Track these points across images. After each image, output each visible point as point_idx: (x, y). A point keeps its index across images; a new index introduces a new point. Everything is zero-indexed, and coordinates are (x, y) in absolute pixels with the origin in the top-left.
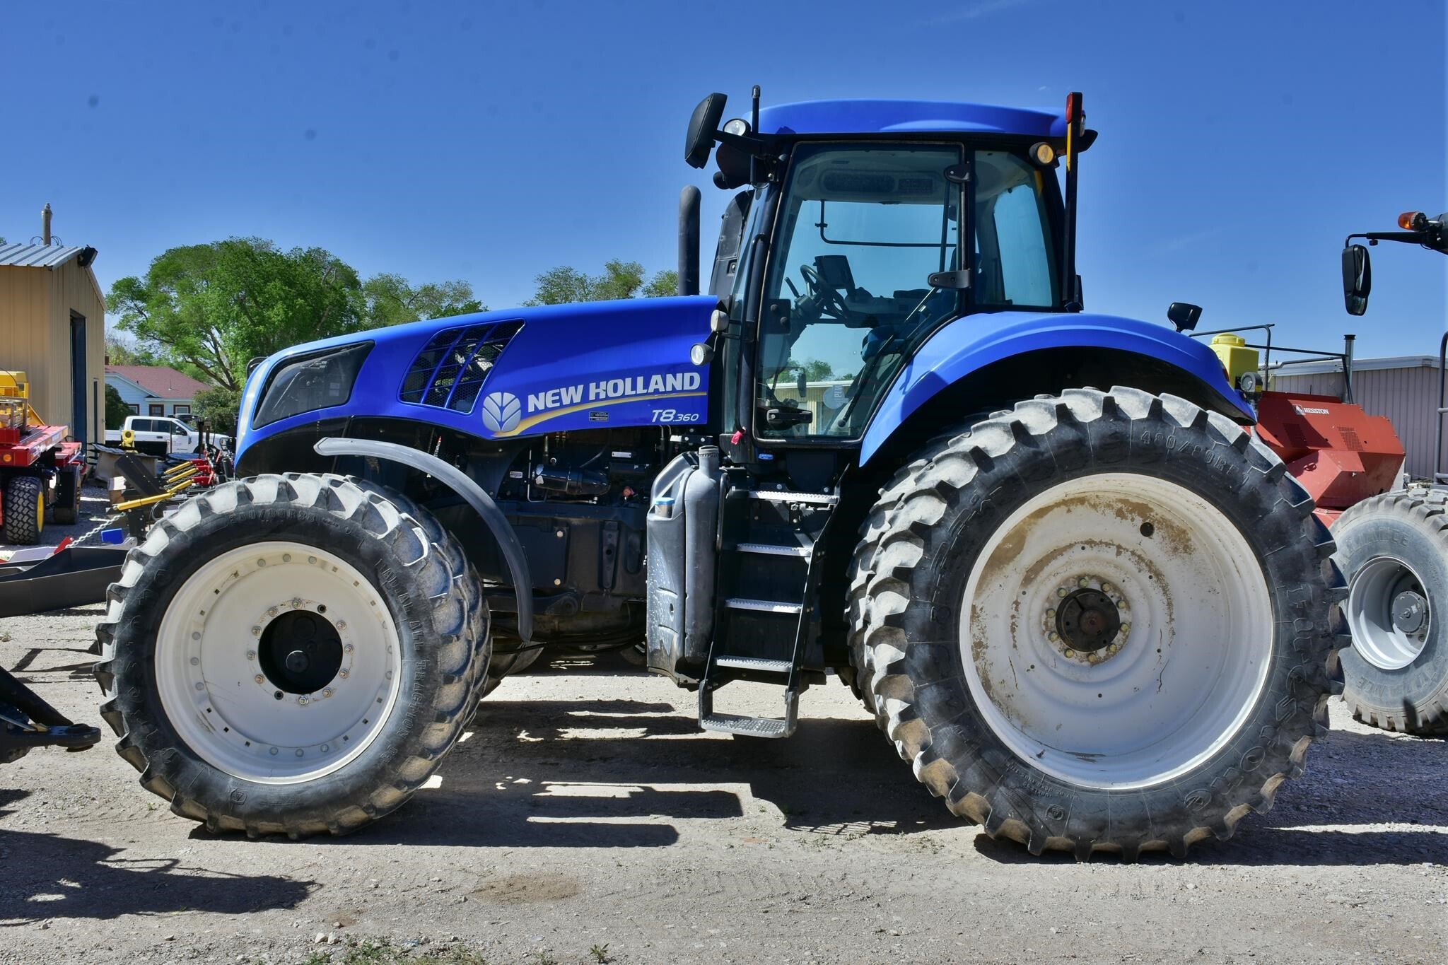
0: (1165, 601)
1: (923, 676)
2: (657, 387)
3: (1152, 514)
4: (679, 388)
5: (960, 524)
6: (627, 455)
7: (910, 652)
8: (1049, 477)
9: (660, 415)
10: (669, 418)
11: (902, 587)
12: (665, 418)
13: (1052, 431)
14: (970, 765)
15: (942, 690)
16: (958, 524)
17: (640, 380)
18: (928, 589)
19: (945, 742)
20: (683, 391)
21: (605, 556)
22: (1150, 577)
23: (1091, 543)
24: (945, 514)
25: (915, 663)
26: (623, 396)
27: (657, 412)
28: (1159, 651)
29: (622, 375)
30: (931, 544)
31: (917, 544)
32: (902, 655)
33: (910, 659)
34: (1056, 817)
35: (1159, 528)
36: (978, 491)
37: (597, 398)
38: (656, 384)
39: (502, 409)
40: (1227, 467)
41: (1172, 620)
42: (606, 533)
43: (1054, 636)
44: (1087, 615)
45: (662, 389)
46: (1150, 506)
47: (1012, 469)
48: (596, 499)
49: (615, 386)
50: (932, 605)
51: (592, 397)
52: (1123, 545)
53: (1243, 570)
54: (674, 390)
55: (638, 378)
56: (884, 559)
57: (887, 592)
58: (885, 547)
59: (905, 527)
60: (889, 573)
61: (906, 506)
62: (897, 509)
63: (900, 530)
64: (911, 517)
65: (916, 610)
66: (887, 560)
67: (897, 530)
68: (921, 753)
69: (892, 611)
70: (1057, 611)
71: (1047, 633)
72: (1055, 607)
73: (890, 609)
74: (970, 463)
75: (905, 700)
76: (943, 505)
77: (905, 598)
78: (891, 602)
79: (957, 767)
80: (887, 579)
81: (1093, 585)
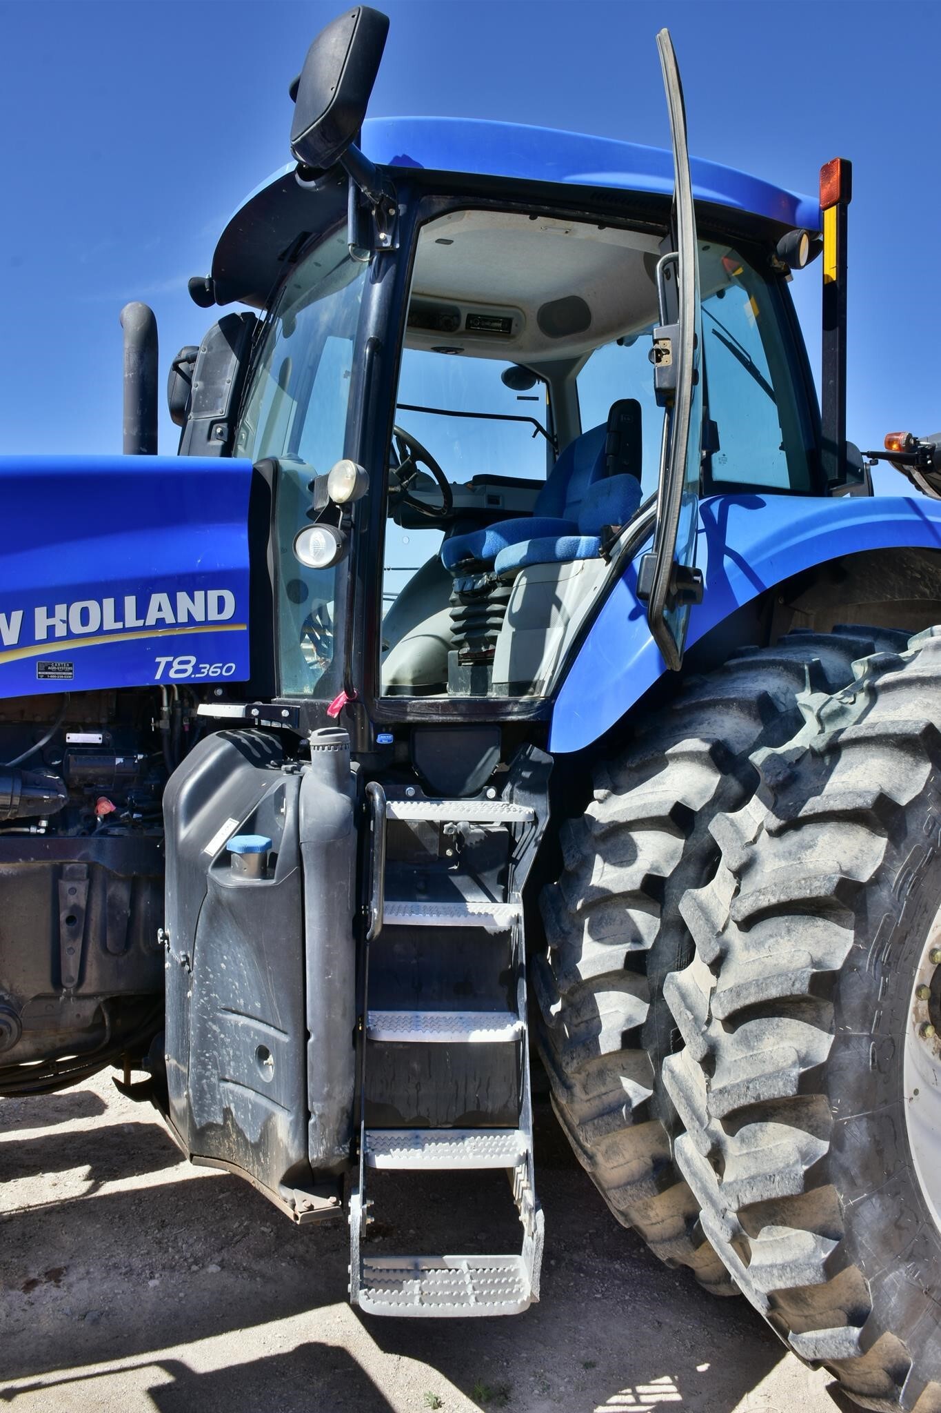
1: (859, 1181)
2: (160, 615)
4: (199, 617)
5: (909, 874)
6: (95, 738)
7: (838, 1142)
9: (169, 666)
10: (185, 671)
11: (818, 1009)
12: (177, 672)
14: (929, 1332)
15: (888, 1201)
16: (906, 874)
17: (130, 602)
18: (865, 1008)
19: (894, 1300)
20: (207, 622)
21: (64, 929)
24: (885, 858)
25: (849, 1159)
26: (101, 632)
27: (163, 661)
29: (96, 591)
30: (866, 919)
31: (840, 921)
32: (824, 1147)
33: (837, 1153)
36: (933, 811)
37: (51, 636)
38: (160, 609)
42: (66, 886)
43: (930, 1031)
45: (170, 619)
48: (44, 823)
49: (85, 614)
50: (870, 1038)
51: (41, 634)
54: (191, 621)
55: (127, 598)
56: (747, 947)
57: (777, 1019)
58: (748, 923)
59: (822, 888)
60: (797, 985)
61: (776, 839)
62: (739, 844)
63: (806, 893)
64: (811, 866)
65: (846, 1055)
66: (764, 953)
67: (796, 894)
68: (856, 1332)
69: (803, 1061)
70: (931, 987)
71: (918, 1026)
72: (928, 983)
73: (794, 1057)
74: (914, 756)
75: (824, 1232)
76: (881, 843)
77: (825, 1034)
78: (791, 1039)
79: (911, 1344)
80: (792, 996)
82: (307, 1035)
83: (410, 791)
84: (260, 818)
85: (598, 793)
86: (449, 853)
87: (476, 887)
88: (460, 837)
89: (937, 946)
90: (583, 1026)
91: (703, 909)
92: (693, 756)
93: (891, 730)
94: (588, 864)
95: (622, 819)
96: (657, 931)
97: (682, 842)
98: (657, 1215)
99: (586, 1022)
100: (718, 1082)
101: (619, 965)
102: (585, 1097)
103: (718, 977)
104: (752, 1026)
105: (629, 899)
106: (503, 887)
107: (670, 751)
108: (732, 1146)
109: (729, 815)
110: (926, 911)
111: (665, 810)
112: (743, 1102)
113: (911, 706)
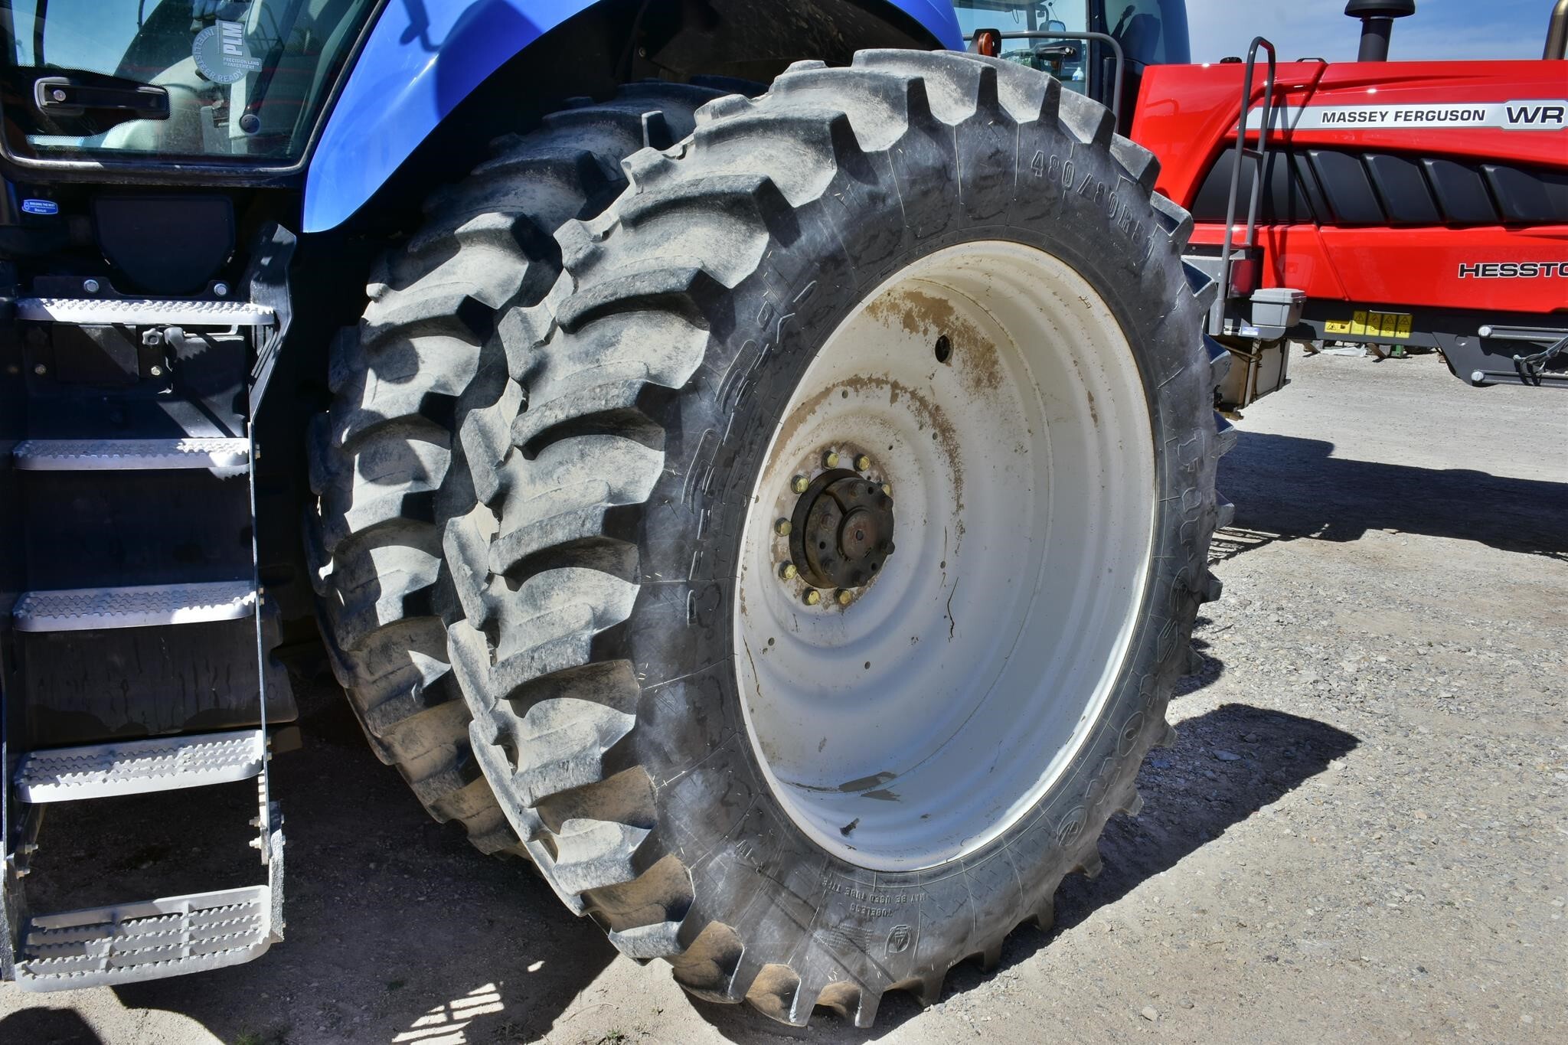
0: (952, 476)
1: (675, 758)
3: (952, 318)
5: (738, 377)
7: (646, 713)
11: (618, 554)
13: (898, 143)
14: (764, 913)
15: (712, 774)
16: (734, 377)
18: (680, 549)
19: (721, 885)
22: (935, 436)
23: (855, 382)
24: (706, 358)
25: (661, 733)
28: (943, 565)
30: (681, 436)
31: (646, 441)
32: (629, 721)
33: (647, 728)
34: (900, 947)
35: (959, 345)
36: (771, 295)
40: (1132, 223)
41: (960, 507)
43: (791, 570)
44: (852, 523)
46: (951, 303)
47: (833, 237)
50: (688, 585)
52: (902, 382)
53: (1107, 412)
56: (532, 480)
57: (568, 569)
58: (534, 447)
59: (620, 398)
60: (588, 525)
61: (572, 337)
62: (527, 345)
63: (601, 405)
64: (611, 370)
65: (657, 609)
66: (552, 485)
67: (590, 406)
68: (675, 927)
69: (598, 620)
70: (792, 522)
71: (777, 566)
72: (789, 515)
73: (587, 615)
74: (747, 223)
75: (634, 821)
76: (701, 338)
77: (629, 585)
78: (586, 593)
79: (742, 929)
80: (581, 539)
81: (841, 461)
83: (91, 285)
85: (372, 289)
86: (156, 371)
87: (202, 417)
88: (167, 350)
89: (800, 472)
90: (359, 591)
91: (485, 434)
92: (490, 236)
93: (719, 187)
94: (356, 385)
95: (399, 320)
96: (447, 466)
97: (477, 350)
98: (471, 807)
99: (363, 586)
100: (504, 653)
101: (393, 512)
102: (370, 678)
103: (500, 519)
104: (538, 580)
105: (408, 427)
106: (242, 417)
107: (461, 230)
108: (524, 729)
109: (525, 310)
110: (761, 425)
111: (451, 308)
112: (528, 676)
113: (750, 158)
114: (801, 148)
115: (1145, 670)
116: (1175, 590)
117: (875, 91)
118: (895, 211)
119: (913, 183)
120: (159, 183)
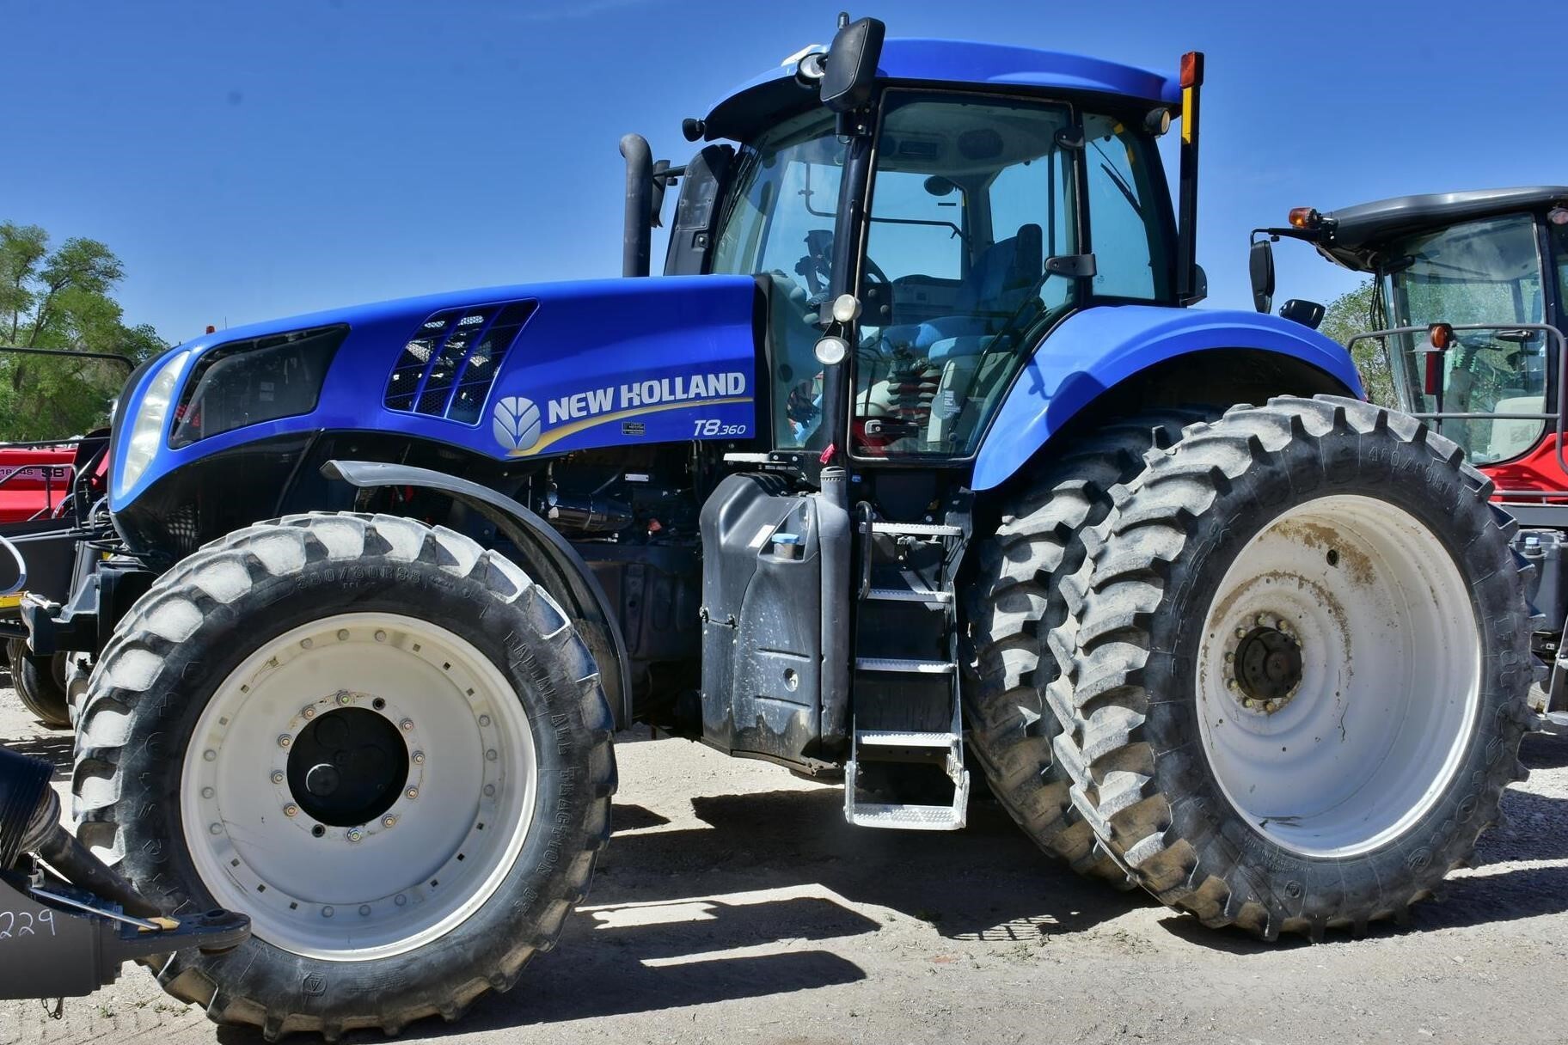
0: (1343, 637)
1: (1164, 742)
2: (698, 391)
3: (1338, 540)
4: (723, 393)
5: (1200, 558)
6: (644, 478)
7: (1149, 715)
8: (1283, 501)
9: (703, 426)
10: (713, 430)
11: (1140, 637)
12: (709, 431)
13: (1287, 447)
14: (1210, 844)
15: (1182, 758)
16: (1198, 558)
17: (679, 381)
18: (1169, 637)
19: (1186, 820)
20: (727, 396)
21: (628, 610)
22: (1330, 611)
23: (1275, 575)
24: (1184, 547)
25: (1156, 727)
26: (660, 402)
27: (699, 423)
28: (1338, 694)
29: (658, 374)
30: (1171, 584)
31: (1155, 584)
32: (1142, 718)
33: (1150, 725)
34: (1294, 895)
35: (1344, 556)
36: (1216, 519)
37: (631, 406)
38: (697, 387)
39: (517, 419)
40: (1445, 485)
41: (1349, 658)
42: (630, 580)
43: (1234, 684)
44: (1272, 658)
45: (704, 394)
46: (1337, 531)
47: (1250, 492)
48: (616, 535)
49: (651, 389)
50: (1173, 656)
51: (624, 404)
52: (1306, 576)
53: (1444, 599)
54: (718, 395)
55: (677, 379)
56: (1099, 603)
57: (1115, 643)
58: (1100, 588)
59: (1143, 564)
60: (1127, 620)
61: (1119, 538)
62: (1097, 542)
63: (1134, 567)
64: (1139, 552)
65: (1156, 665)
66: (1109, 605)
67: (1128, 568)
68: (1162, 835)
69: (1129, 666)
70: (1236, 655)
71: (1226, 681)
72: (1234, 651)
73: (1125, 665)
74: (1205, 486)
75: (1142, 772)
76: (1182, 538)
77: (1144, 651)
78: (1124, 655)
79: (1197, 849)
80: (1124, 627)
81: (1269, 623)
82: (821, 658)
84: (789, 523)
85: (1005, 519)
86: (901, 558)
87: (919, 582)
88: (908, 547)
89: (1241, 626)
90: (993, 675)
91: (1073, 584)
92: (1072, 492)
93: (1192, 470)
94: (997, 566)
95: (1026, 533)
96: (1045, 609)
97: (1063, 549)
99: (996, 672)
100: (1079, 689)
101: (1018, 630)
102: (993, 726)
103: (1081, 624)
104: (1100, 649)
105: (1026, 587)
106: (938, 583)
107: (1055, 489)
108: (1088, 726)
109: (1093, 527)
110: (1211, 582)
111: (1051, 528)
112: (1094, 694)
113: (1208, 456)
114: (1234, 450)
115: (1477, 768)
116: (1498, 717)
117: (1275, 422)
118: (1285, 480)
119: (1295, 466)
120: (909, 467)
